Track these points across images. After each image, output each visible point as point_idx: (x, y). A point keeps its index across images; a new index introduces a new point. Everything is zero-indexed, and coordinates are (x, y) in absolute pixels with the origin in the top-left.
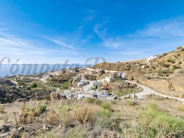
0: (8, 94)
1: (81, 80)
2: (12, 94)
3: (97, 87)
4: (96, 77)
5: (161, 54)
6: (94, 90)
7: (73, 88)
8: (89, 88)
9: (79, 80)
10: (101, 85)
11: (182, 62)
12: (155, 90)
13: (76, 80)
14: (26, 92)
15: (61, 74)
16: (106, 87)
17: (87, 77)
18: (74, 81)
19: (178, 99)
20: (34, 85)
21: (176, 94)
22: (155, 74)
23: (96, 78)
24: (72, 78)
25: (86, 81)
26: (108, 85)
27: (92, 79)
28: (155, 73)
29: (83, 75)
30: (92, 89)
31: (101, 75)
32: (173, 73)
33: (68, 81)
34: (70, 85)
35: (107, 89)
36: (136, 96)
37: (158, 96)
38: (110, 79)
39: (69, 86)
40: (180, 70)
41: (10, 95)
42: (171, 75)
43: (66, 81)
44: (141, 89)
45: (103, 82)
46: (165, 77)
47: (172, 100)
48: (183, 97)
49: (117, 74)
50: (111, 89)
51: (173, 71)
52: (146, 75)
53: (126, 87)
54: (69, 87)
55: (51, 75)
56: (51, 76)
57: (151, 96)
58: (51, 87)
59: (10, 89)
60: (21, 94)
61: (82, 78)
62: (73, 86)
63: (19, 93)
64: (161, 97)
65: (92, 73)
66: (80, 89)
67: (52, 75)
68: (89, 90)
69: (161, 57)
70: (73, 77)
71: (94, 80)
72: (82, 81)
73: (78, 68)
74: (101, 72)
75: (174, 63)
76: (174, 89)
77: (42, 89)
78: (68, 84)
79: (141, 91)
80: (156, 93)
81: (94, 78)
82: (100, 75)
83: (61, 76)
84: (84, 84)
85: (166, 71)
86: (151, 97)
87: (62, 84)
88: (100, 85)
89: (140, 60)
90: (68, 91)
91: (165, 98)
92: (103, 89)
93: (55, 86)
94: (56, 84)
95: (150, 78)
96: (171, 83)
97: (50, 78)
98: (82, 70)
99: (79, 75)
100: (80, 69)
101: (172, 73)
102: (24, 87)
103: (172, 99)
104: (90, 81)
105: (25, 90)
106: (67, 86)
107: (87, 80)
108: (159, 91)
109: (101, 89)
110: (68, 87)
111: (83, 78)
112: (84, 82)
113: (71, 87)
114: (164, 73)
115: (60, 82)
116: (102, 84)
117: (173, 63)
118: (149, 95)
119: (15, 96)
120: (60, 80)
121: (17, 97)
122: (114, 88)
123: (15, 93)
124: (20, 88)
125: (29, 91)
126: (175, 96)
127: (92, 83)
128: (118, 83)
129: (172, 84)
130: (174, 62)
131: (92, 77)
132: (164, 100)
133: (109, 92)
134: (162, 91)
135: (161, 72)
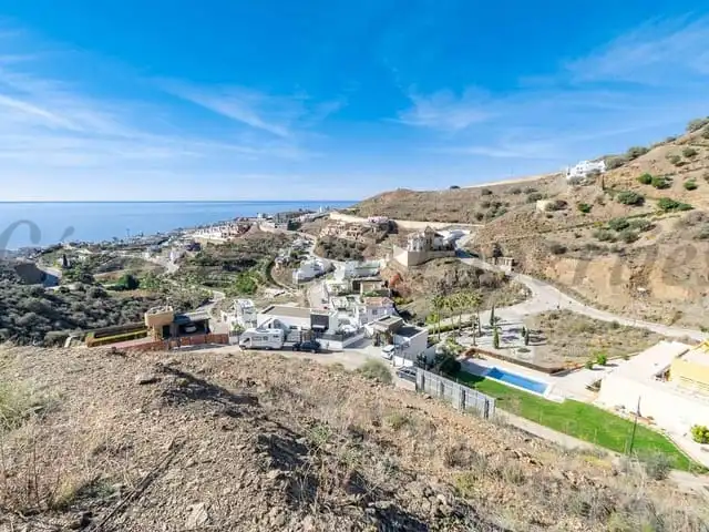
0: (12, 315)
1: (306, 259)
2: (29, 315)
3: (356, 286)
4: (362, 249)
5: (621, 152)
6: (344, 298)
7: (271, 292)
8: (330, 290)
9: (296, 259)
10: (373, 278)
11: (696, 183)
12: (576, 294)
13: (285, 262)
14: (87, 307)
15: (231, 238)
16: (393, 284)
17: (329, 249)
18: (277, 265)
19: (652, 327)
20: (125, 279)
21: (650, 311)
22: (584, 231)
23: (363, 253)
24: (274, 251)
25: (322, 263)
26: (399, 278)
27: (347, 255)
28: (584, 229)
29: (315, 242)
30: (340, 294)
31: (383, 239)
32: (654, 226)
33: (257, 266)
34: (265, 279)
35: (395, 294)
36: (497, 320)
37: (583, 316)
38: (409, 253)
39: (260, 282)
40: (684, 215)
41: (20, 320)
42: (645, 234)
44: (522, 292)
45: (383, 266)
46: (621, 244)
47: (631, 334)
48: (674, 321)
49: (437, 235)
50: (409, 293)
51: (654, 220)
52: (549, 237)
53: (466, 285)
54: (259, 286)
55: (192, 241)
56: (195, 246)
57: (556, 317)
58: (193, 287)
59: (23, 296)
60: (67, 315)
61: (308, 253)
62: (275, 283)
63: (60, 309)
64: (591, 321)
65: (348, 234)
66: (299, 293)
67: (197, 241)
68: (326, 300)
69: (618, 166)
70: (278, 247)
71: (355, 259)
72: (307, 262)
73: (298, 215)
74: (381, 228)
75: (668, 186)
76: (648, 292)
77: (153, 294)
78: (258, 276)
79: (522, 299)
80: (578, 307)
81: (353, 252)
82: (378, 241)
83: (229, 245)
84: (317, 276)
85: (629, 221)
86: (553, 321)
87: (233, 277)
88: (369, 278)
89: (536, 178)
90: (250, 300)
91: (604, 323)
92: (381, 294)
93: (210, 285)
94: (214, 276)
95: (563, 251)
96: (639, 269)
97: (192, 255)
98: (314, 220)
99: (298, 242)
100: (302, 218)
101: (650, 227)
102: (81, 289)
103: (629, 329)
104: (336, 263)
105: (83, 298)
106: (254, 283)
108: (590, 298)
109: (370, 295)
110: (256, 288)
111: (311, 253)
112: (316, 267)
113: (268, 286)
114: (618, 230)
115: (228, 267)
116: (378, 273)
117: (662, 187)
118: (547, 316)
119: (42, 322)
120: (226, 262)
121: (48, 324)
122: (420, 289)
123: (42, 311)
124: (63, 292)
125: (98, 302)
126: (646, 318)
127: (343, 269)
128: (438, 271)
129: (641, 272)
130: (667, 182)
131: (348, 248)
132: (601, 333)
133: (400, 303)
134: (600, 300)
135: (608, 226)
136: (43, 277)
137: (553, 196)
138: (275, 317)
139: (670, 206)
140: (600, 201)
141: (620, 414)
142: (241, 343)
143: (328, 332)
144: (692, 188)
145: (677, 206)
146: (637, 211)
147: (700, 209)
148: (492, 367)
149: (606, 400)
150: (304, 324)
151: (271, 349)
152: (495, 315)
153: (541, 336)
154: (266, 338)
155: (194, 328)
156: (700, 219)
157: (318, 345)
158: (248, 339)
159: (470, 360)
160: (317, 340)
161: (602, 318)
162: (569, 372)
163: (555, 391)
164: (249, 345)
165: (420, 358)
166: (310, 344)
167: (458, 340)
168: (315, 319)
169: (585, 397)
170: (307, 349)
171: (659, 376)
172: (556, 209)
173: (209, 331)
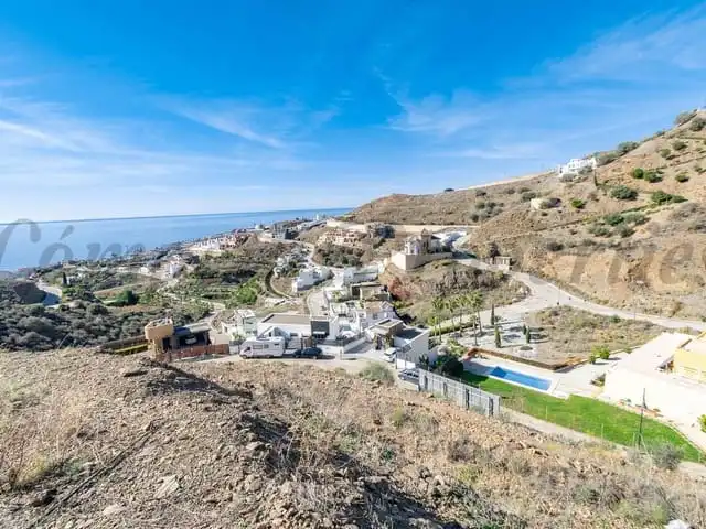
0: (13, 335)
1: (304, 267)
2: (29, 334)
3: (356, 292)
4: (360, 255)
5: (611, 148)
6: (344, 304)
7: (271, 301)
8: (330, 297)
9: (293, 268)
10: (371, 283)
11: (687, 175)
12: (574, 290)
13: (283, 270)
14: (88, 324)
15: (230, 249)
16: (393, 287)
17: (326, 256)
18: (276, 275)
19: (654, 319)
20: (125, 295)
21: (650, 304)
22: (580, 227)
23: (361, 259)
24: (273, 261)
25: (321, 270)
26: (398, 282)
27: (346, 262)
28: (579, 225)
29: (313, 250)
30: (340, 301)
31: (380, 244)
32: (648, 220)
33: (256, 276)
34: (264, 288)
35: (395, 298)
36: (497, 319)
37: (583, 312)
38: (407, 256)
39: (260, 292)
40: (677, 207)
41: (21, 339)
42: (640, 228)
43: (251, 273)
45: (382, 270)
46: (617, 239)
47: (632, 327)
48: (674, 313)
49: (434, 238)
50: (409, 296)
51: (649, 213)
52: (545, 234)
53: (465, 286)
54: (259, 296)
55: (191, 254)
56: (194, 259)
57: (556, 315)
58: (193, 300)
59: (23, 316)
60: (67, 333)
61: (306, 261)
62: (274, 293)
63: (61, 327)
64: (592, 317)
65: (346, 240)
66: (299, 301)
67: (195, 255)
68: (326, 306)
69: (609, 162)
70: (276, 257)
71: (353, 265)
72: (305, 270)
73: (294, 224)
74: (377, 233)
75: (660, 179)
76: (647, 285)
77: (153, 309)
78: (257, 286)
79: (522, 297)
80: (578, 303)
81: (351, 258)
82: (376, 246)
83: (227, 257)
84: (316, 284)
85: (624, 215)
86: (553, 318)
87: (233, 288)
88: (368, 283)
89: (528, 177)
90: (250, 311)
91: (605, 317)
92: (381, 298)
93: (210, 297)
94: (214, 288)
95: (560, 248)
96: (635, 263)
97: (191, 268)
98: (310, 228)
99: (296, 251)
100: (299, 227)
101: (644, 221)
102: (81, 306)
103: (630, 322)
104: (334, 270)
105: (83, 316)
106: (253, 293)
107: (327, 268)
108: (588, 293)
109: (370, 300)
110: (256, 298)
111: (310, 261)
112: (315, 275)
113: (267, 296)
114: (613, 225)
115: (227, 278)
116: (377, 278)
117: (654, 180)
118: (547, 313)
119: (43, 341)
120: (225, 274)
121: (48, 342)
122: (419, 292)
123: (42, 329)
124: (63, 310)
125: (98, 319)
126: (646, 310)
127: (342, 275)
128: (436, 273)
129: (637, 265)
130: (658, 175)
131: (346, 255)
132: (602, 328)
133: (400, 307)
134: (599, 295)
135: (602, 221)
136: (44, 296)
137: (547, 194)
138: (275, 325)
139: (663, 199)
140: (594, 197)
141: (627, 408)
142: (242, 352)
143: (329, 338)
144: (685, 180)
145: (670, 198)
146: (630, 205)
147: (693, 200)
148: (495, 366)
149: (611, 394)
150: (305, 331)
151: (272, 357)
152: (496, 314)
153: (542, 333)
154: (267, 346)
155: (194, 340)
156: (694, 210)
157: (320, 351)
158: (249, 349)
159: (473, 360)
160: (318, 346)
161: (601, 313)
162: (572, 367)
163: (560, 387)
164: (250, 354)
165: (421, 360)
166: (311, 350)
167: (460, 341)
168: (315, 325)
169: (590, 392)
170: (308, 355)
171: (663, 368)
172: (550, 207)
173: (209, 342)
